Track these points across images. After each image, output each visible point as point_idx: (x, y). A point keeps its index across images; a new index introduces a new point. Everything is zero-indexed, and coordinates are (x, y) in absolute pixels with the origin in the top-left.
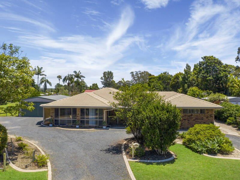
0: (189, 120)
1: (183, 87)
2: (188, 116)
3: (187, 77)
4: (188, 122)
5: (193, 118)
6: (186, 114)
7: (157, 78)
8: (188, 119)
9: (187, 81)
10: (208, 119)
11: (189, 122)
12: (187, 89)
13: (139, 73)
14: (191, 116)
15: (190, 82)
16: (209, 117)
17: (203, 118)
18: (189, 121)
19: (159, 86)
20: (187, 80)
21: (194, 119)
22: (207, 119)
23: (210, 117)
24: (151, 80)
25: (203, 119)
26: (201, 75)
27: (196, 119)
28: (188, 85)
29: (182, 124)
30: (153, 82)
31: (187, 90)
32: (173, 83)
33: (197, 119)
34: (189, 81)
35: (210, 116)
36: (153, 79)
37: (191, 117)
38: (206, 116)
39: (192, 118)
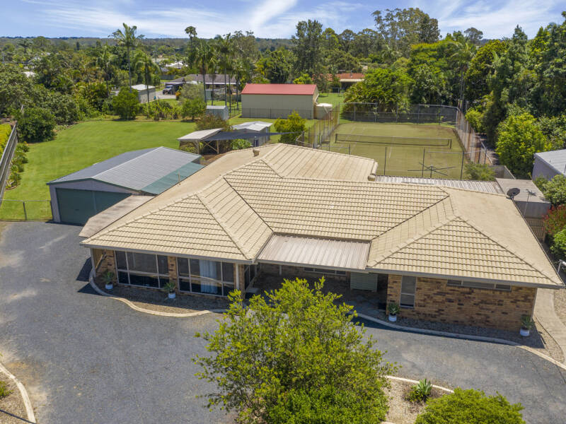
0: (461, 303)
1: (498, 95)
2: (462, 293)
3: (511, 67)
4: (459, 308)
5: (474, 298)
6: (457, 289)
7: (435, 50)
8: (460, 301)
9: (509, 80)
10: (518, 307)
11: (459, 306)
12: (506, 103)
13: (394, 14)
14: (470, 293)
15: (516, 83)
16: (519, 301)
17: (502, 301)
18: (462, 305)
19: (437, 75)
20: (511, 76)
21: (477, 301)
22: (513, 306)
23: (523, 301)
24: (418, 57)
25: (502, 305)
26: (552, 71)
27: (482, 302)
28: (511, 92)
29: (443, 310)
30: (422, 62)
31: (506, 106)
32: (476, 72)
33: (486, 303)
34: (517, 81)
35: (523, 299)
36: (423, 54)
37: (467, 296)
38: (512, 298)
39: (469, 298)
